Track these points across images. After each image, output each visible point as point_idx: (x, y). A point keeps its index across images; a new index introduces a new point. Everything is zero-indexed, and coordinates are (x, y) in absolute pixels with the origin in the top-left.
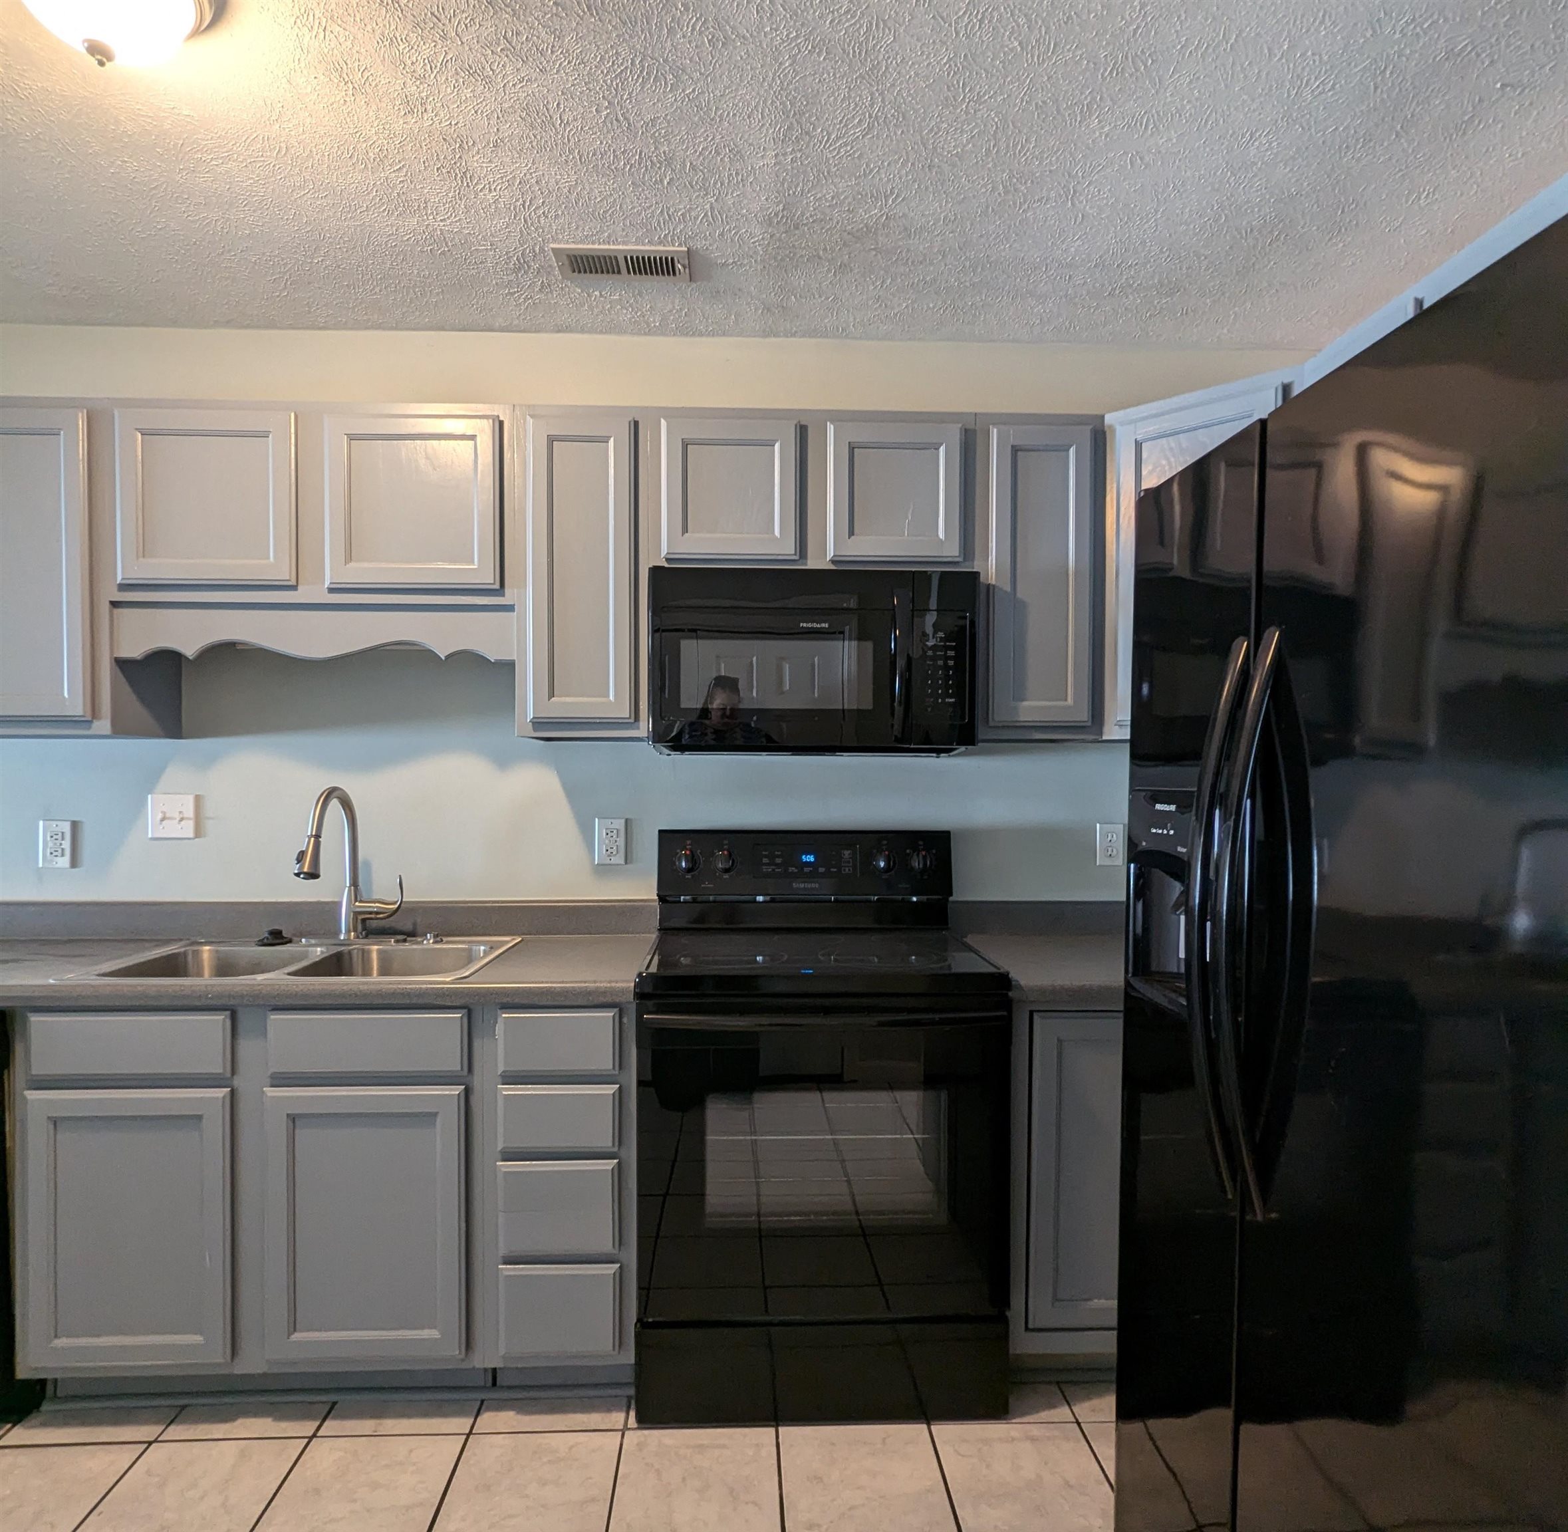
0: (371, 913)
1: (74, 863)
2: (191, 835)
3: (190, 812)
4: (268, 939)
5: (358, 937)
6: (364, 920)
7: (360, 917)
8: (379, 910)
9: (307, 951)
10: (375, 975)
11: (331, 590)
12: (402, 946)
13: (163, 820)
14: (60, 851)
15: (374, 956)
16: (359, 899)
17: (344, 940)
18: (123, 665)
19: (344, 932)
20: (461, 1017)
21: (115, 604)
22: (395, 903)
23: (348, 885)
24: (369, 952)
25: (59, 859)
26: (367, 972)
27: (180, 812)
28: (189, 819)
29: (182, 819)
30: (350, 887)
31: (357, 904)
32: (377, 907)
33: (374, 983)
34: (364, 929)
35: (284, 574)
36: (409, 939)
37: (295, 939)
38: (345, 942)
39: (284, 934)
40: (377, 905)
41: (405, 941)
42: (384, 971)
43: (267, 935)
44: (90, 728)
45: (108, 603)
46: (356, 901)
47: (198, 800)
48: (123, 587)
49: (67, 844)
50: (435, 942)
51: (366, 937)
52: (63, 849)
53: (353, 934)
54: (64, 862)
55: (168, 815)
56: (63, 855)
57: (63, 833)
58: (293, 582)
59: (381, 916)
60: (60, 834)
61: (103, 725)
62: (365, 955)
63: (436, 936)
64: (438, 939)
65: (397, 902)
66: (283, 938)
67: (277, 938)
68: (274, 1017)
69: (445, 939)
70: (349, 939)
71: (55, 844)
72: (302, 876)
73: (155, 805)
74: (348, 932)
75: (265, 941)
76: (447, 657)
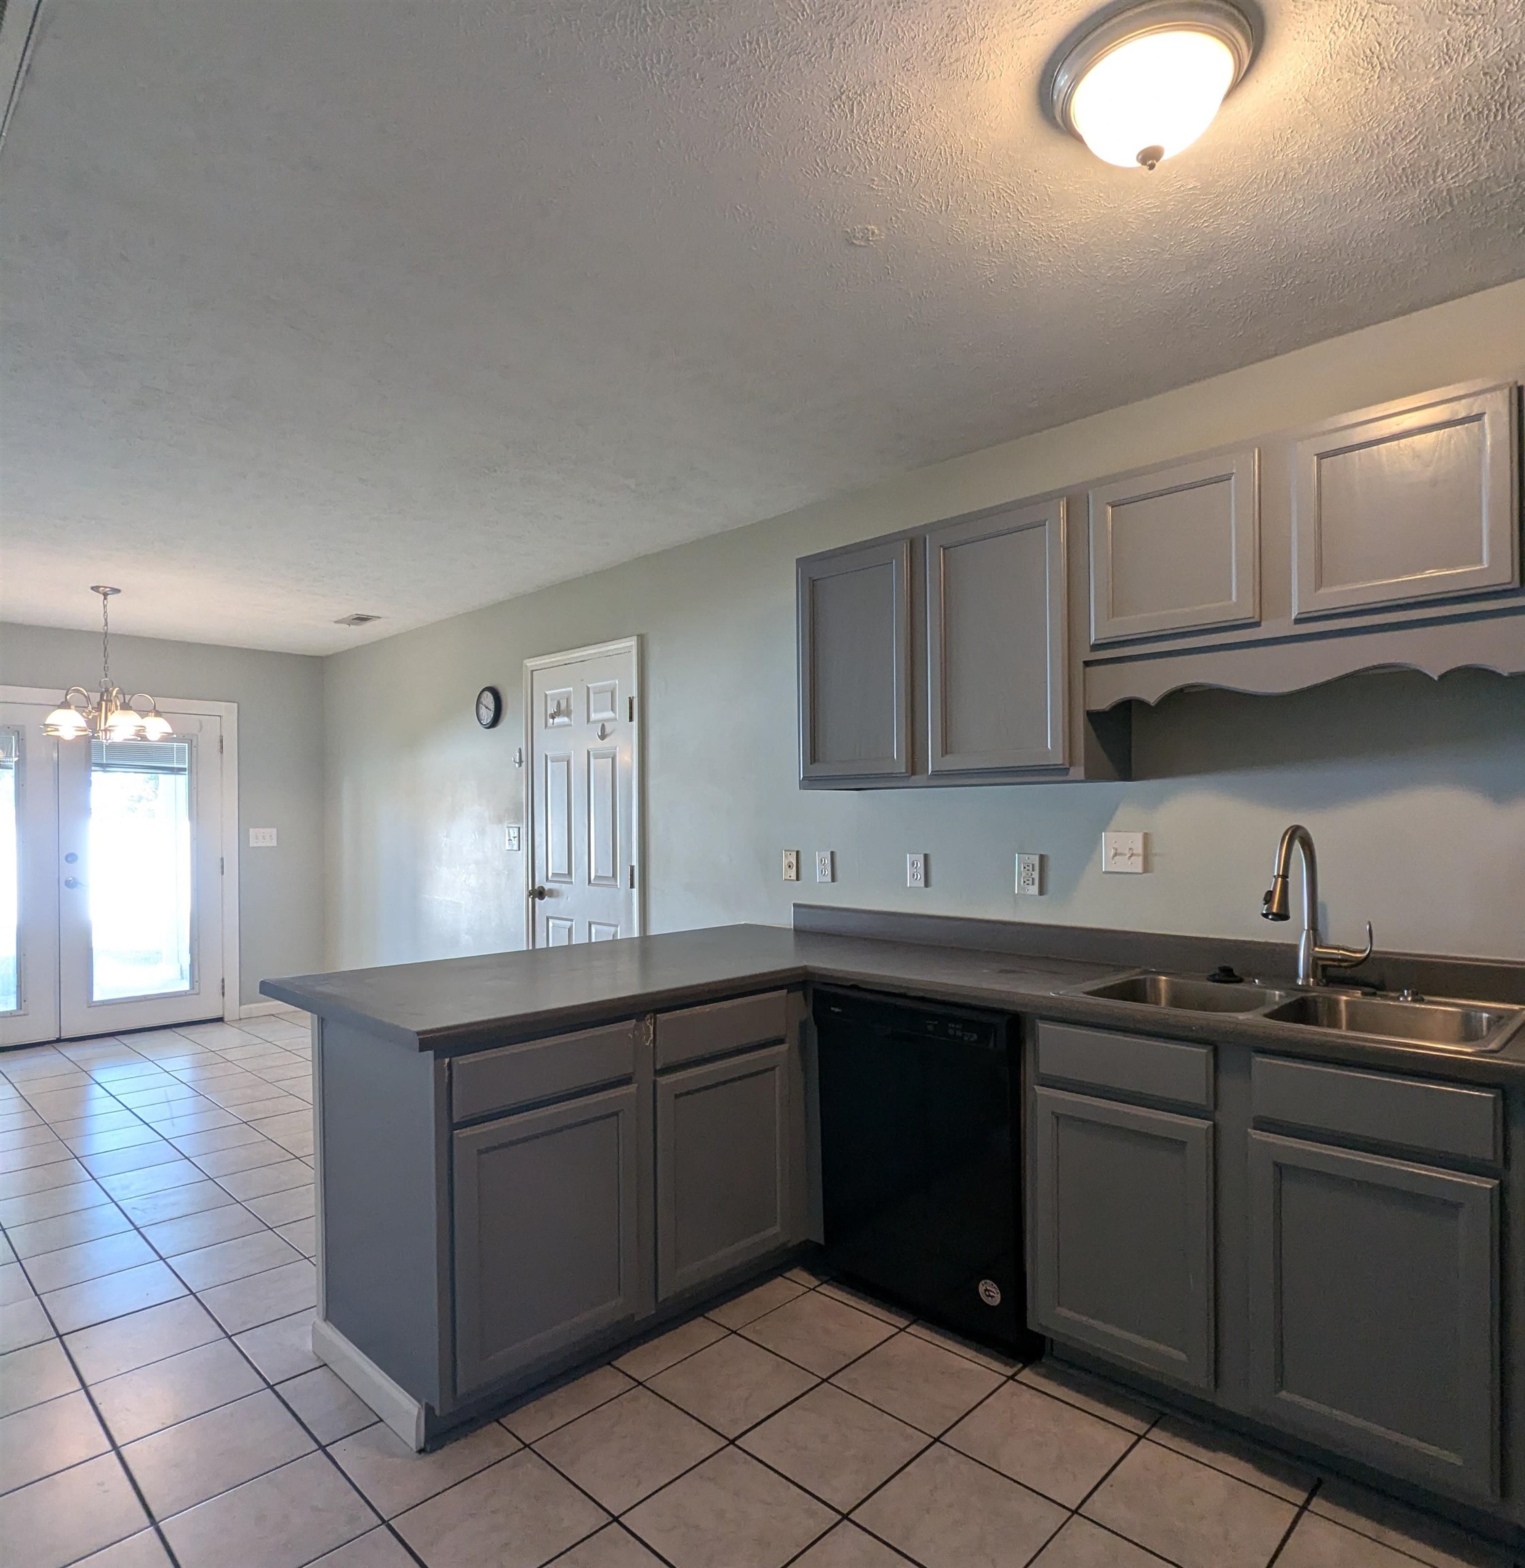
0: (1333, 960)
1: (1042, 892)
2: (1140, 870)
3: (1139, 849)
4: (1219, 975)
5: (1318, 985)
6: (1324, 967)
7: (1320, 963)
8: (1344, 957)
9: (1265, 994)
10: (1344, 1028)
11: (1298, 621)
12: (1367, 1000)
13: (1116, 855)
14: (1031, 879)
15: (1343, 1006)
16: (1318, 944)
17: (1302, 985)
18: (1092, 716)
19: (1302, 977)
20: (1494, 1099)
21: (1087, 664)
22: (1364, 951)
23: (1306, 928)
24: (1337, 1002)
25: (1031, 887)
26: (1334, 1024)
27: (1130, 849)
28: (1137, 855)
29: (1132, 855)
30: (1308, 930)
31: (1317, 949)
32: (1341, 954)
33: (1341, 1037)
34: (1324, 975)
35: (1247, 612)
36: (1378, 993)
37: (1246, 979)
38: (1304, 988)
39: (1236, 973)
40: (1341, 952)
41: (1374, 994)
42: (1352, 1026)
43: (1217, 971)
44: (1067, 774)
45: (1082, 663)
46: (1315, 945)
47: (1146, 837)
48: (1096, 647)
49: (1036, 875)
50: (1414, 1001)
51: (1326, 985)
52: (1033, 879)
53: (1312, 980)
54: (1034, 890)
55: (1119, 851)
56: (1033, 884)
57: (1033, 865)
58: (1257, 619)
59: (1346, 964)
60: (1031, 866)
61: (1078, 771)
62: (1333, 1006)
63: (1414, 994)
64: (1418, 997)
65: (1365, 951)
66: (1234, 976)
67: (1227, 975)
68: (1259, 1059)
69: (1427, 998)
70: (1308, 985)
71: (1027, 874)
72: (1270, 917)
73: (1108, 841)
74: (1306, 977)
75: (1217, 977)
76: (1442, 677)
